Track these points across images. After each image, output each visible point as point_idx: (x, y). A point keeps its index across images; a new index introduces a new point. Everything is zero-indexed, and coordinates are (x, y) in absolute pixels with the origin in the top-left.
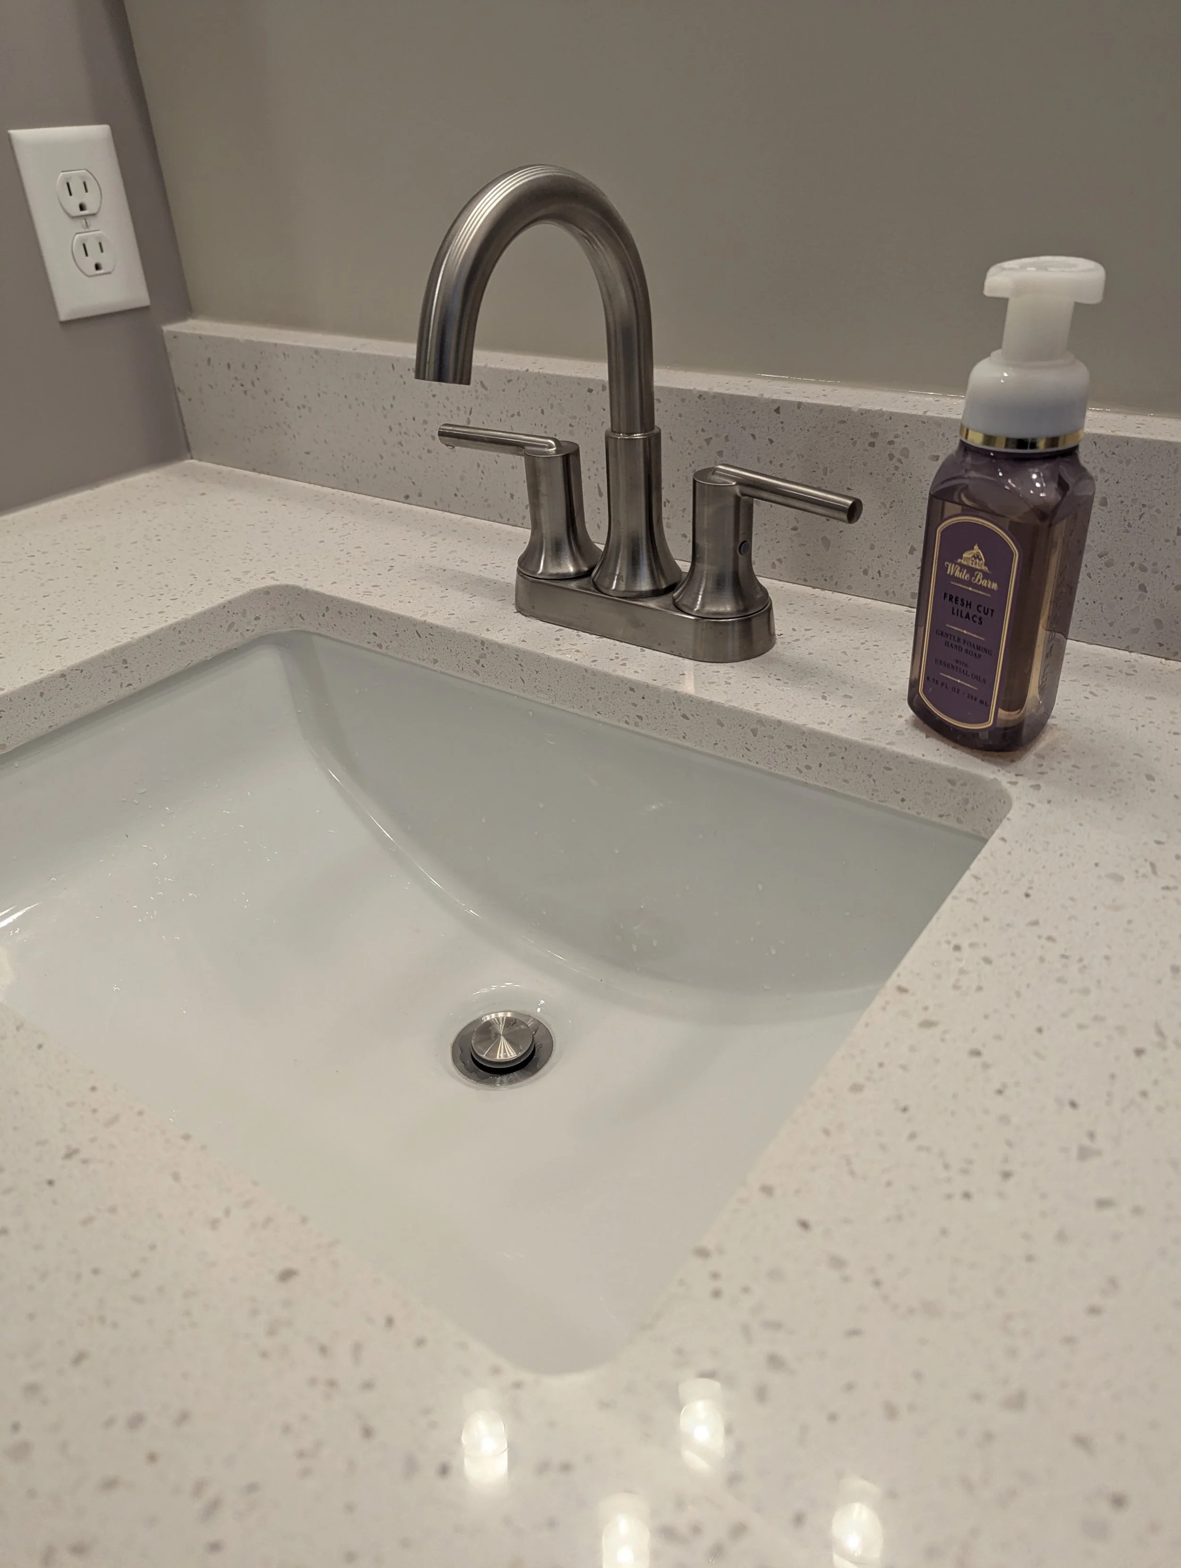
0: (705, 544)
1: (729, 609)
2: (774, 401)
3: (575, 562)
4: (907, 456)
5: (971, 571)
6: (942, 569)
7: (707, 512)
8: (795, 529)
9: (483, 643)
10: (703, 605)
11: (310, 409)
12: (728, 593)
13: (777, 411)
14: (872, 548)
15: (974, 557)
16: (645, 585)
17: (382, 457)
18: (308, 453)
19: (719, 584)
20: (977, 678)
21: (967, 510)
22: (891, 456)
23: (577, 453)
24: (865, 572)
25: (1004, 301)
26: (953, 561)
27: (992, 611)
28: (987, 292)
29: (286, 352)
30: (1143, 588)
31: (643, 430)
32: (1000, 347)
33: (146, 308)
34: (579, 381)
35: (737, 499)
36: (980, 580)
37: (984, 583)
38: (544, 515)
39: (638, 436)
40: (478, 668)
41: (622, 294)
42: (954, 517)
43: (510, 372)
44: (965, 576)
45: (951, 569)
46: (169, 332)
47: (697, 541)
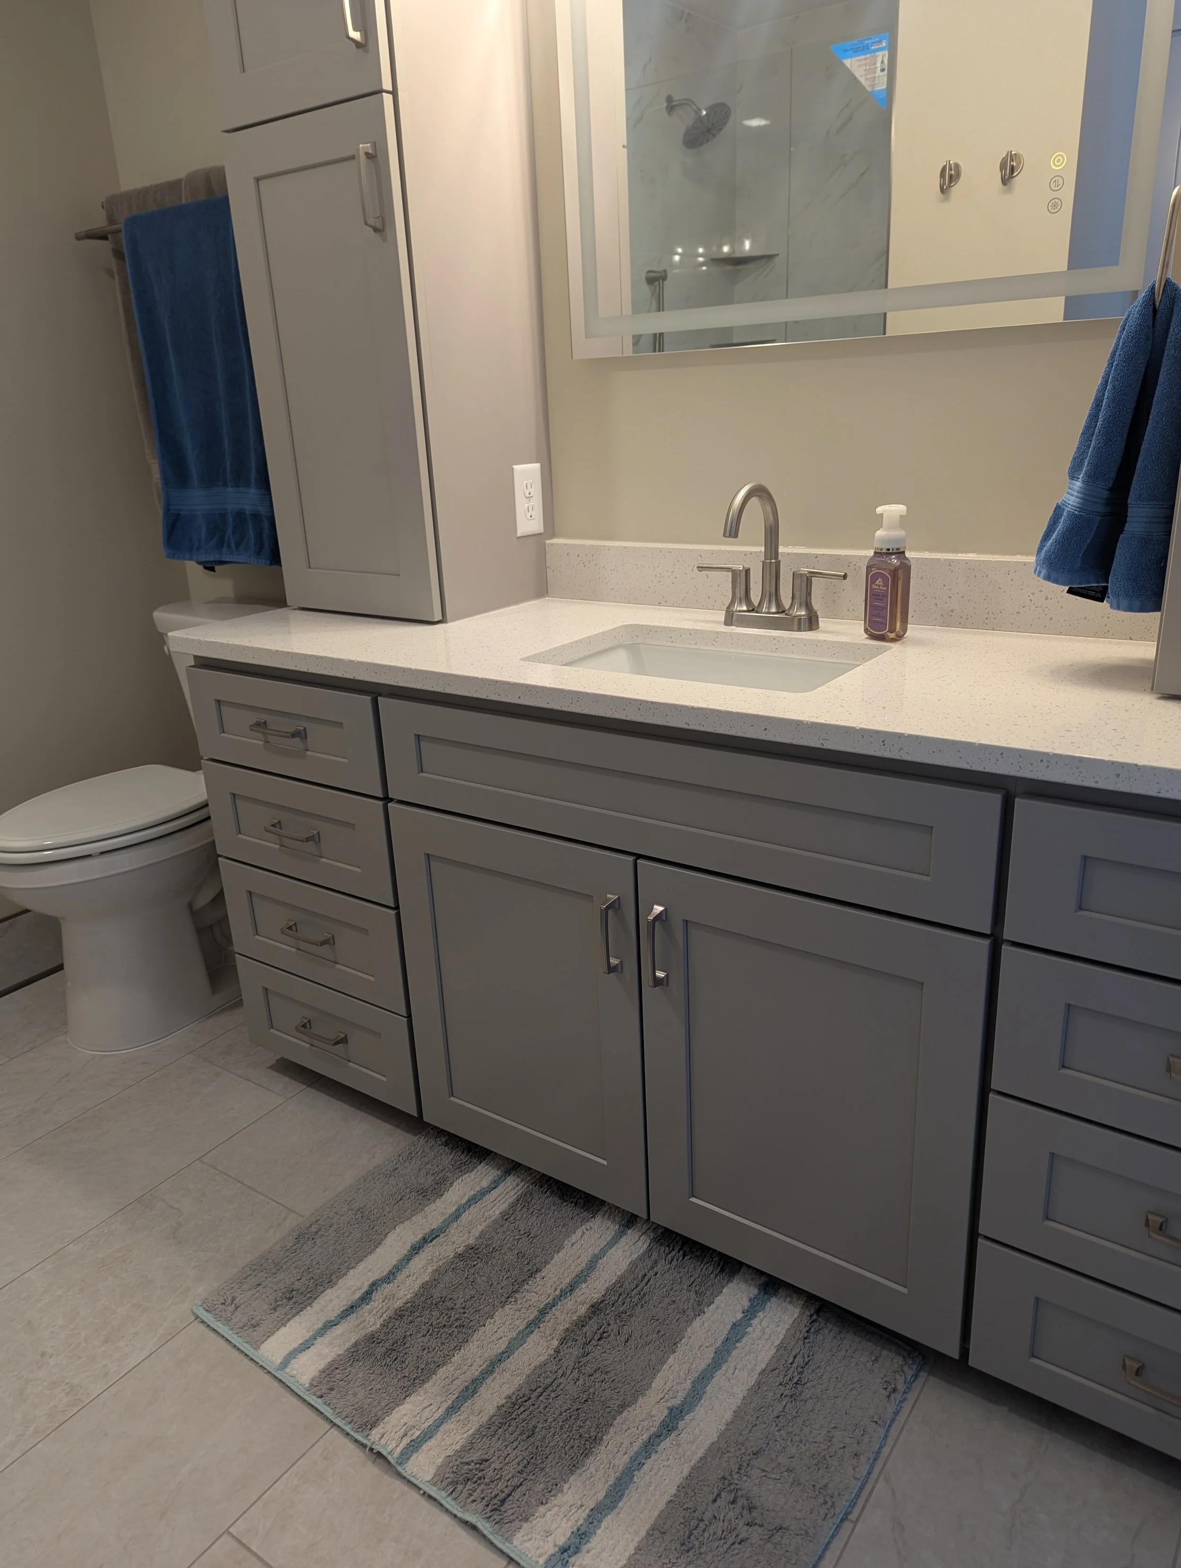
0: (797, 594)
1: (804, 613)
2: (815, 554)
3: (747, 606)
4: (860, 569)
5: (879, 586)
6: (871, 587)
7: (798, 582)
8: (823, 598)
9: (717, 632)
10: (796, 612)
11: (617, 571)
12: (804, 608)
13: (816, 557)
14: (850, 601)
15: (879, 581)
16: (774, 610)
17: (650, 588)
18: (612, 589)
19: (801, 604)
20: (883, 617)
21: (878, 569)
22: (855, 569)
23: (749, 569)
24: (848, 611)
25: (882, 514)
26: (874, 584)
27: (885, 596)
28: (877, 513)
29: (609, 548)
30: (936, 604)
31: (775, 559)
32: (882, 527)
33: (541, 534)
34: (741, 552)
35: (807, 578)
36: (881, 588)
37: (882, 588)
38: (737, 590)
39: (773, 561)
40: (714, 643)
41: (771, 517)
42: (874, 571)
43: (713, 550)
44: (877, 587)
45: (874, 586)
46: (549, 544)
47: (794, 592)
